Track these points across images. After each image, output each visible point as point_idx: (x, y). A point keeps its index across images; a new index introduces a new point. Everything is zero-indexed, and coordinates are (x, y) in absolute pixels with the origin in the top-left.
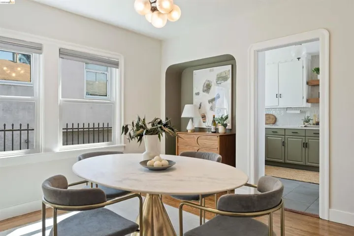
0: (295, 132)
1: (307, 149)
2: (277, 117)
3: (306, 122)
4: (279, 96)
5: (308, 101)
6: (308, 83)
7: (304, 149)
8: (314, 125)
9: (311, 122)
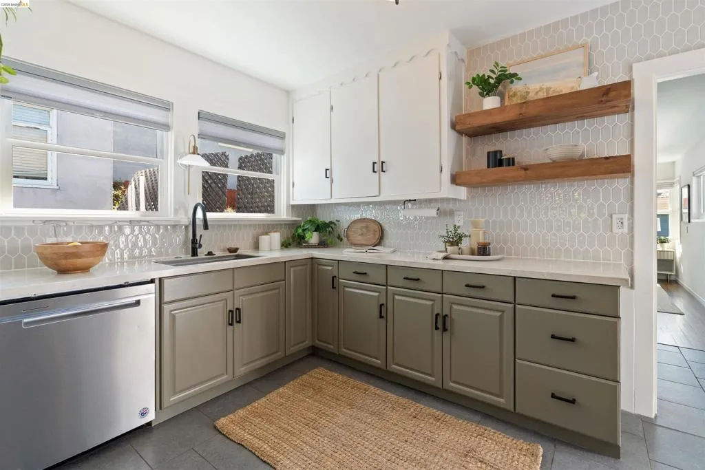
0: (413, 278)
1: (447, 336)
2: (386, 227)
3: (452, 244)
4: (380, 167)
5: (455, 180)
6: (453, 126)
7: (438, 334)
8: (472, 253)
9: (465, 244)
